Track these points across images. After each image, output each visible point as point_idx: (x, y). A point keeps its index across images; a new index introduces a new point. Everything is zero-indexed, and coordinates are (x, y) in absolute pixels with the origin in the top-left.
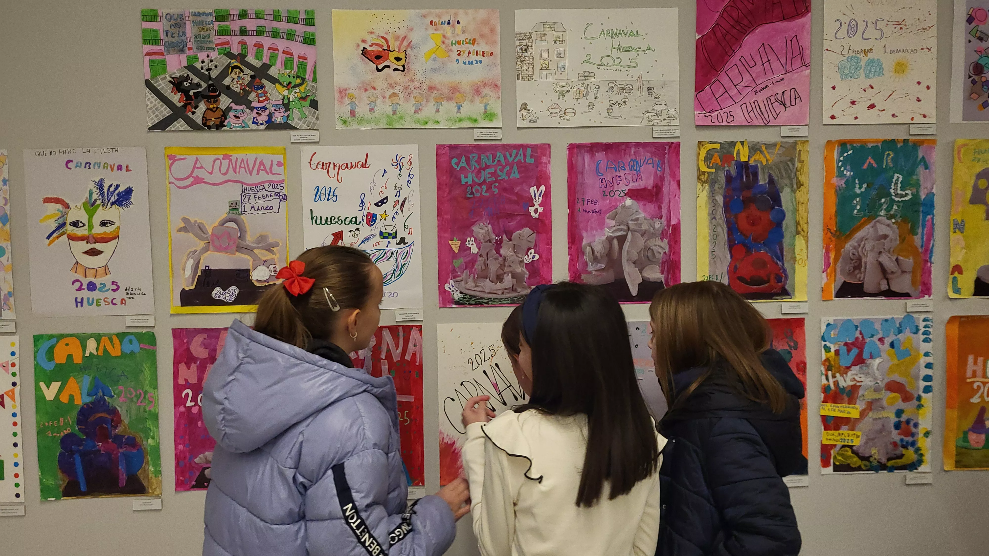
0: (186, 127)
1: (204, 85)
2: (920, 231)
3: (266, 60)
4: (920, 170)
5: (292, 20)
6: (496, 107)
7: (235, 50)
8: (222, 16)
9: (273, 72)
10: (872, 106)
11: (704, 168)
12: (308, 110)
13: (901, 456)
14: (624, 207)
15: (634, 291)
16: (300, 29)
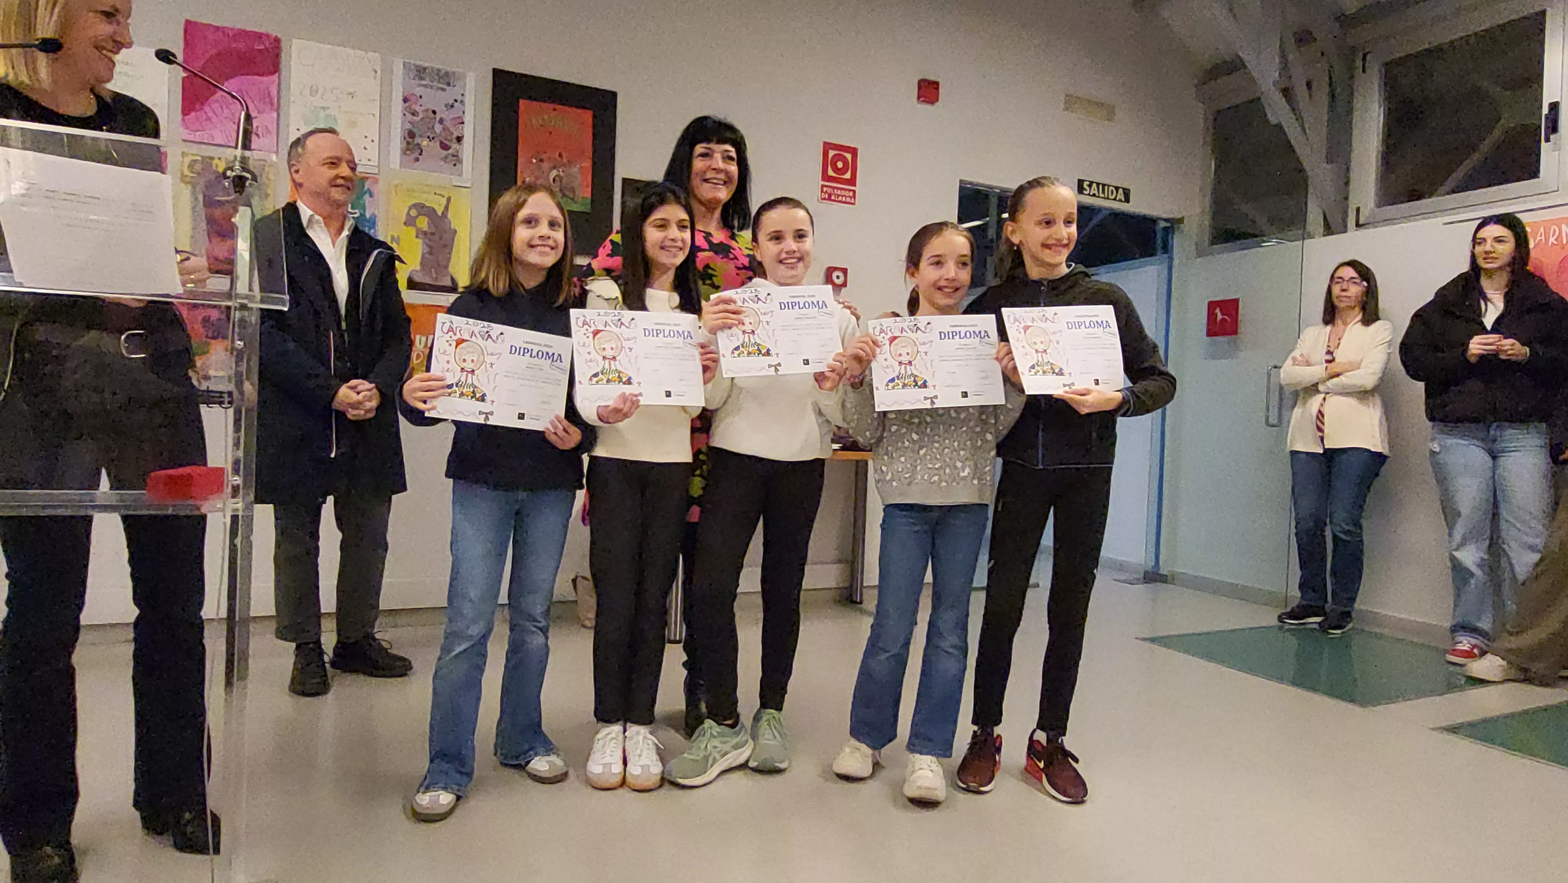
11: (187, 172)
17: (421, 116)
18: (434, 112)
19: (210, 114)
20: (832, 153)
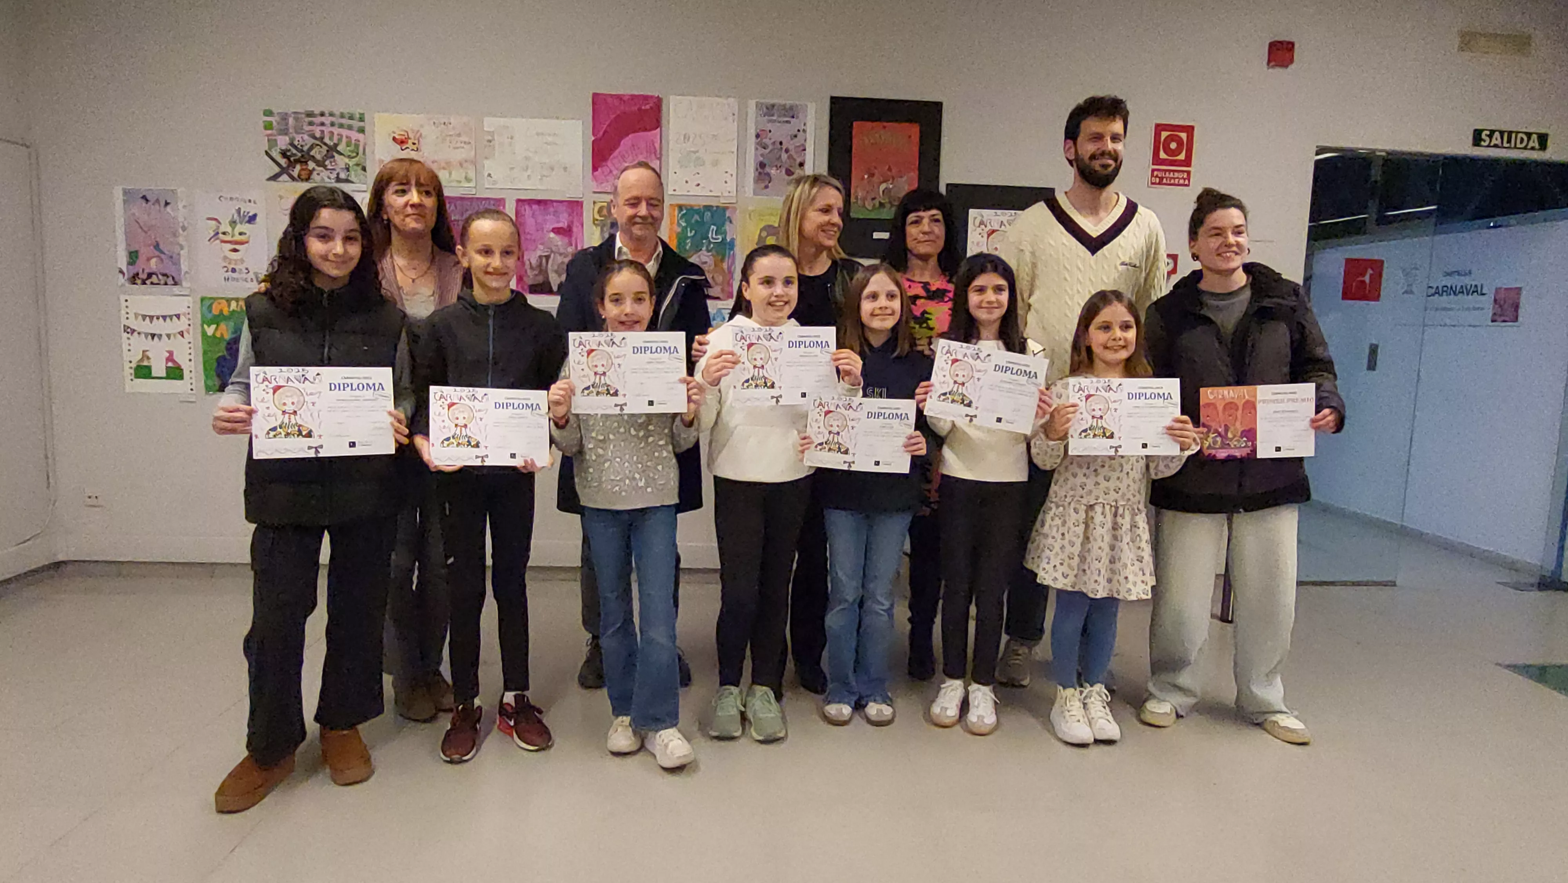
0: (288, 179)
1: (299, 155)
2: (725, 260)
3: (335, 141)
4: (728, 223)
5: (351, 118)
6: (472, 175)
7: (318, 135)
8: (310, 114)
9: (339, 148)
10: (698, 185)
11: (597, 217)
12: (360, 172)
14: (550, 238)
15: (555, 288)
16: (356, 124)
17: (771, 147)
18: (781, 143)
19: (612, 168)
20: (1164, 134)
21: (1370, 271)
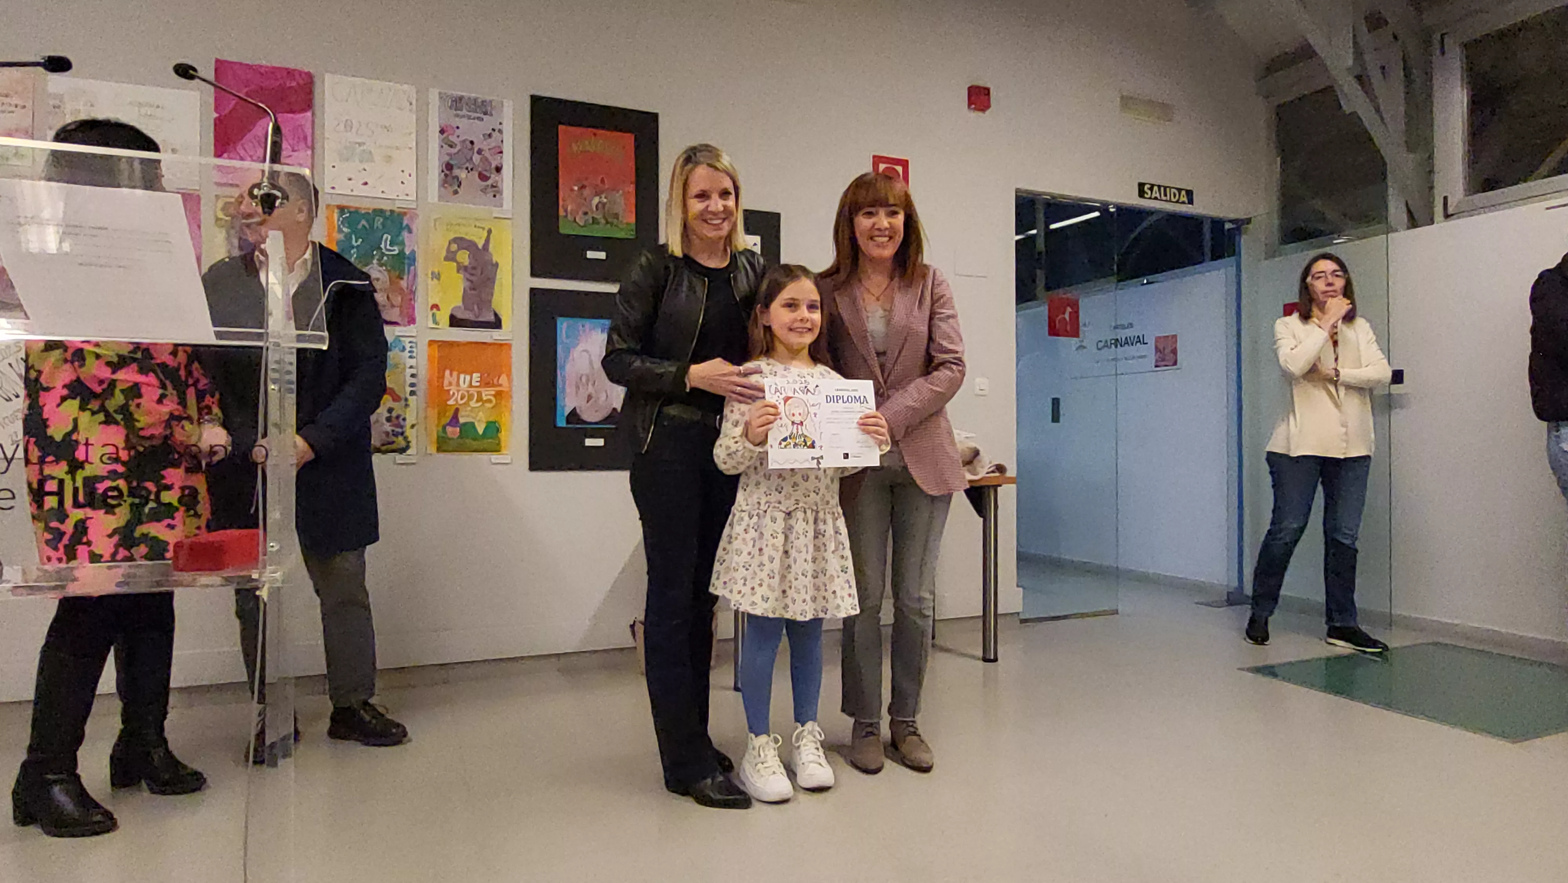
2: (405, 277)
4: (405, 234)
13: (393, 442)
17: (458, 147)
18: (472, 143)
19: (243, 154)
20: (882, 166)
21: (1069, 309)
